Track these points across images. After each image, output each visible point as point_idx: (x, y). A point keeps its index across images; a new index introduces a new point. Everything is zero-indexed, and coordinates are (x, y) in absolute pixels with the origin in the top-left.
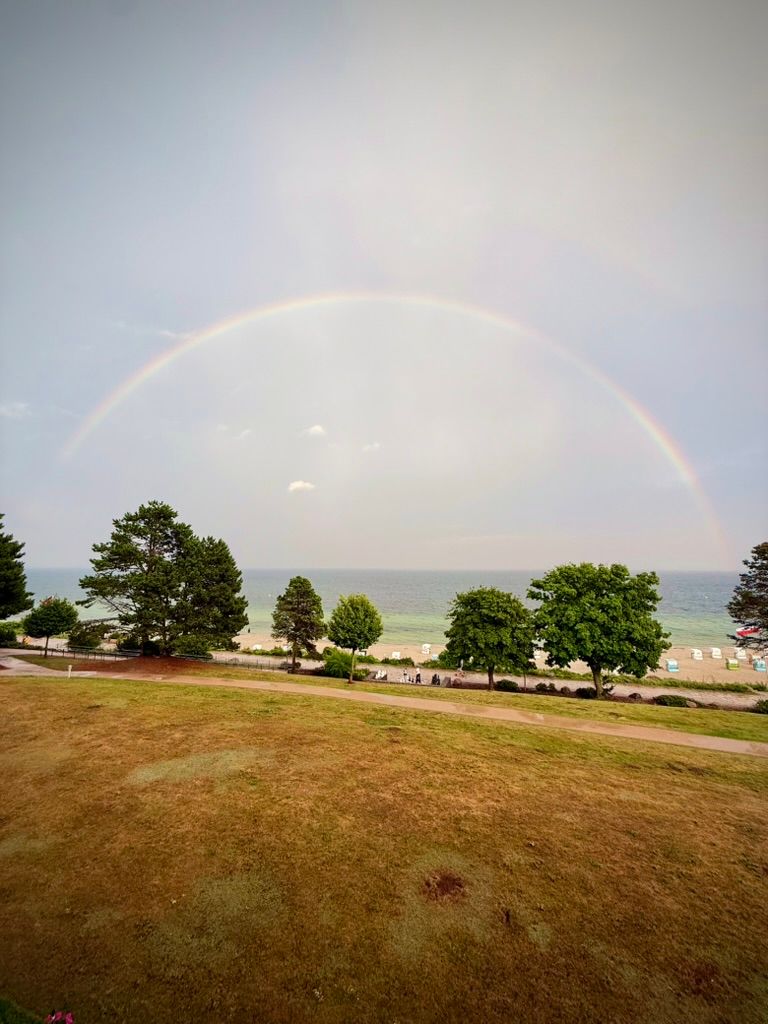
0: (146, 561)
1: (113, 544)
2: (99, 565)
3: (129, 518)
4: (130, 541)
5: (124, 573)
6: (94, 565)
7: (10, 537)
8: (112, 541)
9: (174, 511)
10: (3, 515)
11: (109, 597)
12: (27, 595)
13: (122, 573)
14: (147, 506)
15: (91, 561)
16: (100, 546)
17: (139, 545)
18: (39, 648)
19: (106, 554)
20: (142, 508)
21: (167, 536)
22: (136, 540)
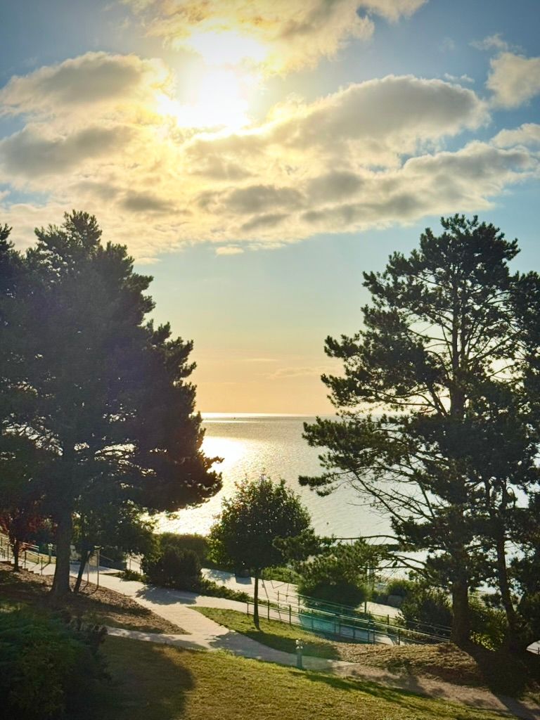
0: (447, 383)
1: (369, 335)
2: (342, 390)
3: (398, 266)
4: (405, 327)
5: (398, 414)
6: (330, 391)
7: (165, 331)
8: (366, 329)
9: (508, 239)
10: (151, 279)
11: (370, 473)
12: (210, 462)
13: (393, 413)
14: (438, 232)
15: (324, 379)
16: (340, 342)
17: (428, 339)
18: (242, 598)
19: (355, 362)
20: (428, 240)
21: (495, 314)
22: (419, 326)
